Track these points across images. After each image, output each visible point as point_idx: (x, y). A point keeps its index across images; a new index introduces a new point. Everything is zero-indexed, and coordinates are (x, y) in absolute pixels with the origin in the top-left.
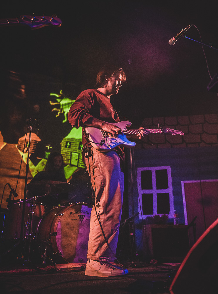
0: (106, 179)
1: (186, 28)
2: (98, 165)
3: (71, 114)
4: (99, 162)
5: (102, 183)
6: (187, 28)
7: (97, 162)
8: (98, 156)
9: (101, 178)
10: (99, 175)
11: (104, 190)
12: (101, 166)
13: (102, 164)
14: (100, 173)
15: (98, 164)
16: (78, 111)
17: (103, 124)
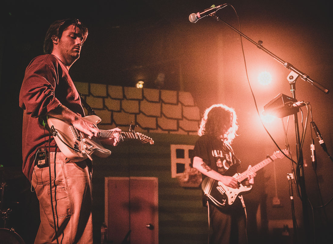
0: (75, 205)
1: (219, 6)
2: (61, 181)
3: (30, 94)
4: (63, 177)
5: (68, 210)
6: (221, 7)
7: (60, 176)
8: (63, 167)
9: (66, 203)
10: (64, 197)
11: (70, 221)
12: (67, 183)
13: (68, 180)
14: (66, 194)
15: (62, 179)
16: (41, 91)
17: (76, 119)
